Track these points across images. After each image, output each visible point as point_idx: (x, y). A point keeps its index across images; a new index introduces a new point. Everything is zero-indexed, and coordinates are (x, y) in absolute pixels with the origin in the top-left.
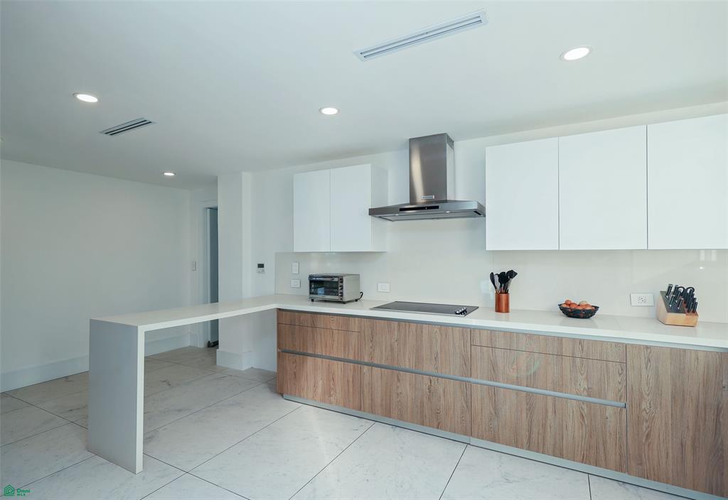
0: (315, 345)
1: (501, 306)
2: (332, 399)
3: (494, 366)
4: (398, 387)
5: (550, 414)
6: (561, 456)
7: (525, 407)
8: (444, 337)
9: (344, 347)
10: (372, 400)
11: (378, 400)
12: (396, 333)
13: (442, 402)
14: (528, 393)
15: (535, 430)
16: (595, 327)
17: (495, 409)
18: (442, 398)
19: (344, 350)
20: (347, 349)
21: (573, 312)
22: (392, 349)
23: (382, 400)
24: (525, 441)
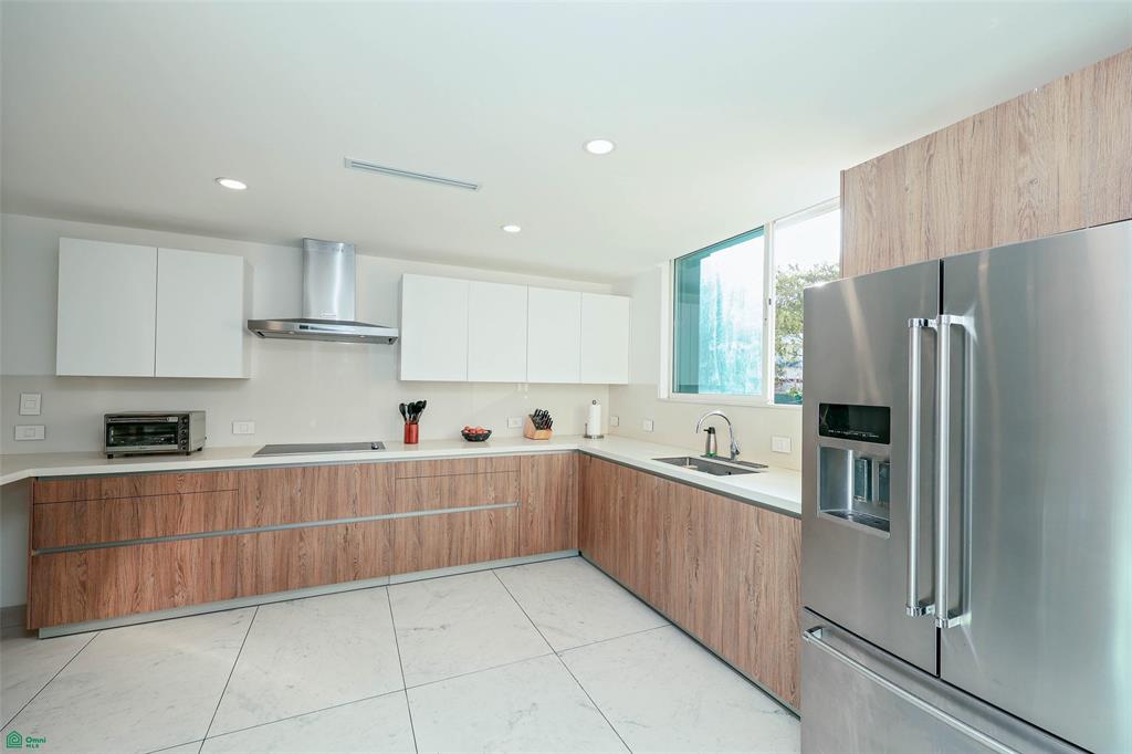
0: (139, 526)
1: (410, 438)
2: (178, 599)
3: (418, 495)
4: (300, 549)
5: (467, 528)
6: (475, 561)
7: (446, 527)
8: (364, 475)
9: (206, 516)
10: (257, 576)
11: (267, 574)
12: (299, 481)
13: (361, 547)
14: (449, 515)
15: (454, 547)
16: (487, 446)
17: (419, 539)
18: (361, 543)
19: (206, 521)
20: (212, 518)
21: (473, 437)
22: (292, 501)
23: (274, 572)
24: (446, 559)
